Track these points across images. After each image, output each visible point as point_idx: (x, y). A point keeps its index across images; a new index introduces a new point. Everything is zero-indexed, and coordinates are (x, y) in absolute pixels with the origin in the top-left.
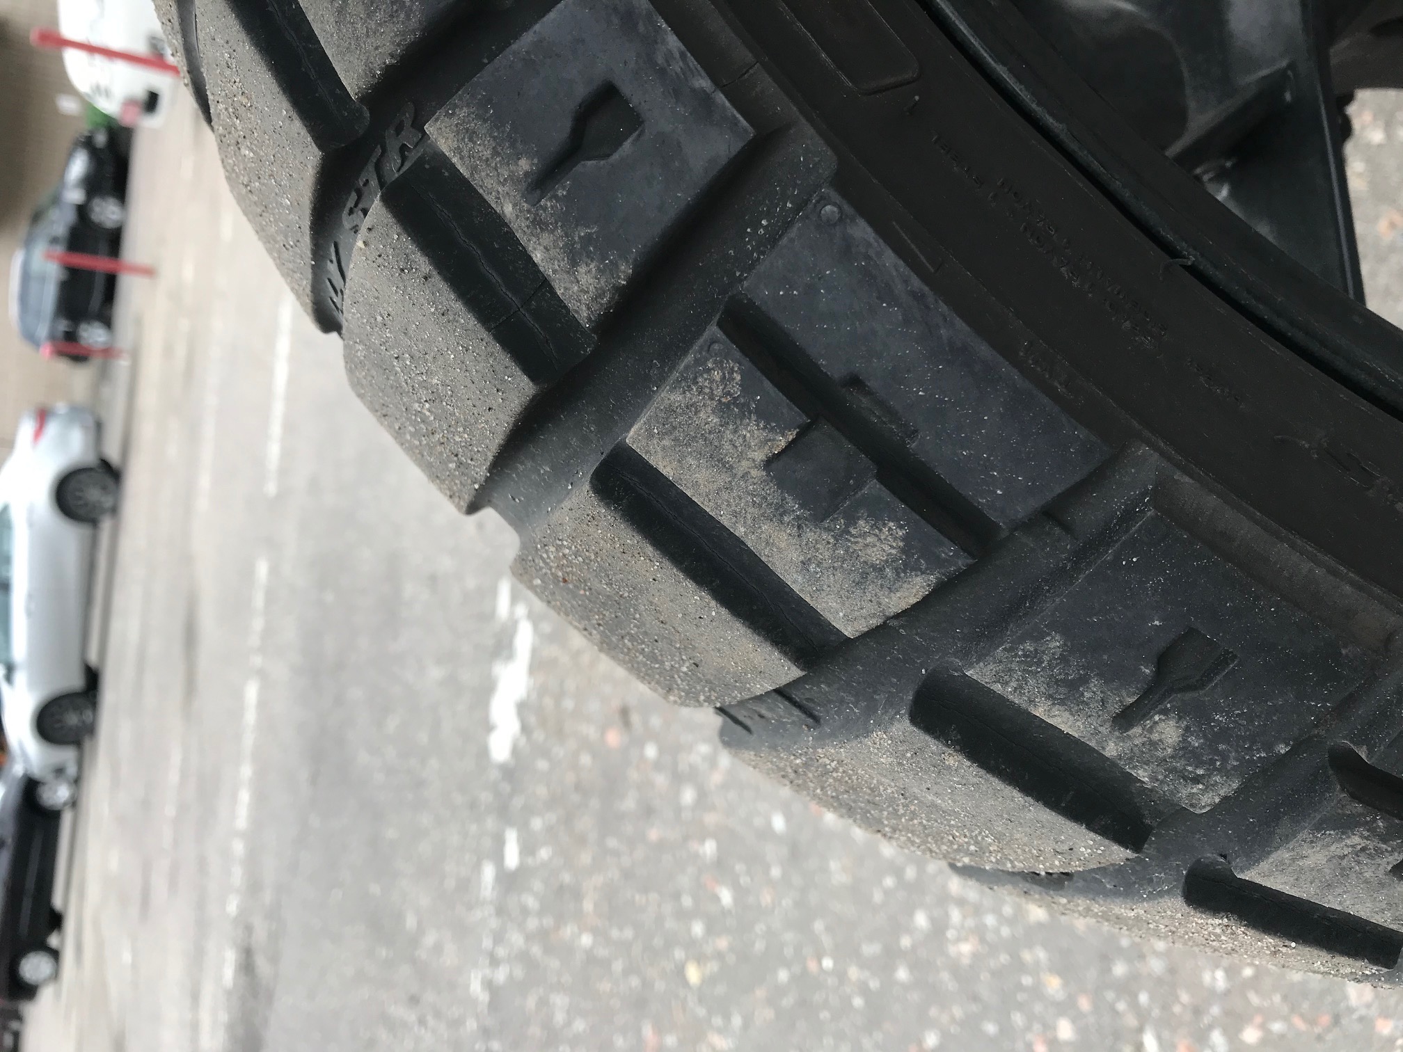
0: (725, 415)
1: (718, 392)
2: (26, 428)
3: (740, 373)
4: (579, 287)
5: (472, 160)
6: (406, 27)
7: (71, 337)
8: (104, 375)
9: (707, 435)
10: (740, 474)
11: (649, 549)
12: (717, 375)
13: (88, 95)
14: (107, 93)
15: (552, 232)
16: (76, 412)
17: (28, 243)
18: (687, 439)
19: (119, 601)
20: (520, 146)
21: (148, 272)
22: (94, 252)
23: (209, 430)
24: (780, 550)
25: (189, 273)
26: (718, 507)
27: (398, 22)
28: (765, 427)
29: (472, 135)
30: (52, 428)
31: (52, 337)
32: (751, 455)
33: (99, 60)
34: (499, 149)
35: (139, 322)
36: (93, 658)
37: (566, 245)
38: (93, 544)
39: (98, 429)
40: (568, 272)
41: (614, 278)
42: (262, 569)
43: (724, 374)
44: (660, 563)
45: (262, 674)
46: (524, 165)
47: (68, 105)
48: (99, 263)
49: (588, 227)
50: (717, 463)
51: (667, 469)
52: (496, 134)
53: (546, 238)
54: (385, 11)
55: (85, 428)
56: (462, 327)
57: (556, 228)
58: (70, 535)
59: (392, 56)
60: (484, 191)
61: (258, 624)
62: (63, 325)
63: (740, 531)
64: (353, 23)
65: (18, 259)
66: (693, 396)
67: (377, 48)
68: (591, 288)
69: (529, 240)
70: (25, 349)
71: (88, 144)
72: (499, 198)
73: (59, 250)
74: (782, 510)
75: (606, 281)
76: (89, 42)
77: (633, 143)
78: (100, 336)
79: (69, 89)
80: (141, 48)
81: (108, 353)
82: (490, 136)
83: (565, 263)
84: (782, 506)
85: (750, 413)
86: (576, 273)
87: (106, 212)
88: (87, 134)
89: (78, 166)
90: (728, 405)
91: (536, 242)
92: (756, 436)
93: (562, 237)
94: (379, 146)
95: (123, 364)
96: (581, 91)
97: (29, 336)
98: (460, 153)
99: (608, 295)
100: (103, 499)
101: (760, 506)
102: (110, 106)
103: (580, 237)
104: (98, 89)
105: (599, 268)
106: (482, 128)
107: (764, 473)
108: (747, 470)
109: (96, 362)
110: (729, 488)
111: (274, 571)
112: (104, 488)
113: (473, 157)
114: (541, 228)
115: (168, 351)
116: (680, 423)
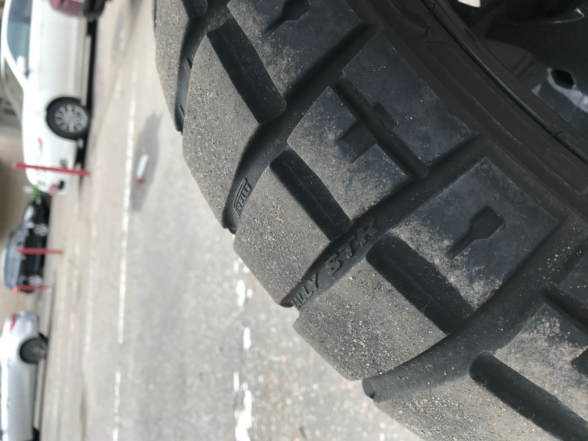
0: (551, 342)
1: (548, 332)
2: (7, 324)
3: (559, 323)
4: (474, 292)
5: (418, 242)
6: (384, 191)
7: (26, 283)
8: (40, 297)
9: (541, 351)
10: (558, 367)
11: (501, 403)
12: (548, 324)
13: (36, 186)
14: (44, 184)
15: (460, 269)
16: (29, 314)
17: (8, 247)
18: (530, 353)
19: (48, 397)
20: (444, 235)
21: (60, 252)
22: (36, 246)
23: (89, 316)
24: (577, 400)
25: (77, 251)
26: (544, 382)
27: (379, 189)
28: (572, 346)
29: (419, 232)
30: (18, 323)
31: (18, 284)
32: (564, 358)
33: (41, 172)
34: (433, 237)
35: (55, 273)
36: (36, 426)
37: (468, 275)
38: (36, 372)
39: (38, 321)
40: (469, 286)
41: (493, 286)
42: (118, 377)
43: (551, 324)
44: (506, 409)
45: (120, 426)
46: (446, 243)
47: (28, 190)
48: (37, 251)
49: (479, 266)
50: (546, 363)
51: (516, 367)
52: (431, 231)
53: (457, 272)
54: (372, 185)
55: (33, 321)
56: (407, 311)
57: (463, 267)
58: (26, 369)
59: (375, 202)
60: (424, 254)
61: (117, 402)
62: (23, 278)
63: (555, 392)
64: (354, 190)
65: (4, 252)
66: (535, 334)
67: (367, 200)
68: (481, 292)
69: (448, 274)
70: (6, 290)
71: (34, 204)
72: (432, 257)
73: (21, 247)
74: (579, 382)
75: (489, 288)
76: (36, 165)
77: (501, 230)
78: (38, 281)
79: (29, 184)
80: (57, 165)
81: (42, 287)
82: (429, 232)
83: (467, 282)
84: (580, 380)
85: (565, 340)
86: (473, 286)
87: (41, 230)
88: (33, 200)
89: (30, 213)
90: (553, 338)
91: (451, 274)
92: (567, 350)
93: (466, 271)
94: (353, 236)
95: (49, 291)
96: (474, 211)
97: (8, 285)
98: (412, 240)
99: (489, 294)
100: (40, 352)
101: (568, 381)
102: (44, 189)
103: (475, 271)
104: (40, 183)
105: (485, 283)
106: (424, 229)
107: (571, 366)
108: (562, 365)
109: (37, 291)
110: (551, 374)
111: (124, 377)
112: (41, 347)
113: (419, 241)
114: (454, 268)
115: (69, 284)
116: (527, 347)
